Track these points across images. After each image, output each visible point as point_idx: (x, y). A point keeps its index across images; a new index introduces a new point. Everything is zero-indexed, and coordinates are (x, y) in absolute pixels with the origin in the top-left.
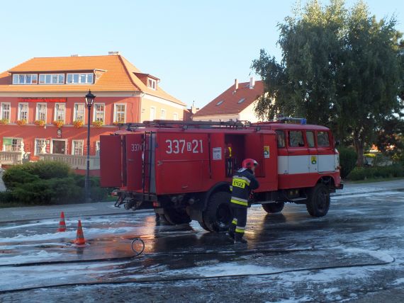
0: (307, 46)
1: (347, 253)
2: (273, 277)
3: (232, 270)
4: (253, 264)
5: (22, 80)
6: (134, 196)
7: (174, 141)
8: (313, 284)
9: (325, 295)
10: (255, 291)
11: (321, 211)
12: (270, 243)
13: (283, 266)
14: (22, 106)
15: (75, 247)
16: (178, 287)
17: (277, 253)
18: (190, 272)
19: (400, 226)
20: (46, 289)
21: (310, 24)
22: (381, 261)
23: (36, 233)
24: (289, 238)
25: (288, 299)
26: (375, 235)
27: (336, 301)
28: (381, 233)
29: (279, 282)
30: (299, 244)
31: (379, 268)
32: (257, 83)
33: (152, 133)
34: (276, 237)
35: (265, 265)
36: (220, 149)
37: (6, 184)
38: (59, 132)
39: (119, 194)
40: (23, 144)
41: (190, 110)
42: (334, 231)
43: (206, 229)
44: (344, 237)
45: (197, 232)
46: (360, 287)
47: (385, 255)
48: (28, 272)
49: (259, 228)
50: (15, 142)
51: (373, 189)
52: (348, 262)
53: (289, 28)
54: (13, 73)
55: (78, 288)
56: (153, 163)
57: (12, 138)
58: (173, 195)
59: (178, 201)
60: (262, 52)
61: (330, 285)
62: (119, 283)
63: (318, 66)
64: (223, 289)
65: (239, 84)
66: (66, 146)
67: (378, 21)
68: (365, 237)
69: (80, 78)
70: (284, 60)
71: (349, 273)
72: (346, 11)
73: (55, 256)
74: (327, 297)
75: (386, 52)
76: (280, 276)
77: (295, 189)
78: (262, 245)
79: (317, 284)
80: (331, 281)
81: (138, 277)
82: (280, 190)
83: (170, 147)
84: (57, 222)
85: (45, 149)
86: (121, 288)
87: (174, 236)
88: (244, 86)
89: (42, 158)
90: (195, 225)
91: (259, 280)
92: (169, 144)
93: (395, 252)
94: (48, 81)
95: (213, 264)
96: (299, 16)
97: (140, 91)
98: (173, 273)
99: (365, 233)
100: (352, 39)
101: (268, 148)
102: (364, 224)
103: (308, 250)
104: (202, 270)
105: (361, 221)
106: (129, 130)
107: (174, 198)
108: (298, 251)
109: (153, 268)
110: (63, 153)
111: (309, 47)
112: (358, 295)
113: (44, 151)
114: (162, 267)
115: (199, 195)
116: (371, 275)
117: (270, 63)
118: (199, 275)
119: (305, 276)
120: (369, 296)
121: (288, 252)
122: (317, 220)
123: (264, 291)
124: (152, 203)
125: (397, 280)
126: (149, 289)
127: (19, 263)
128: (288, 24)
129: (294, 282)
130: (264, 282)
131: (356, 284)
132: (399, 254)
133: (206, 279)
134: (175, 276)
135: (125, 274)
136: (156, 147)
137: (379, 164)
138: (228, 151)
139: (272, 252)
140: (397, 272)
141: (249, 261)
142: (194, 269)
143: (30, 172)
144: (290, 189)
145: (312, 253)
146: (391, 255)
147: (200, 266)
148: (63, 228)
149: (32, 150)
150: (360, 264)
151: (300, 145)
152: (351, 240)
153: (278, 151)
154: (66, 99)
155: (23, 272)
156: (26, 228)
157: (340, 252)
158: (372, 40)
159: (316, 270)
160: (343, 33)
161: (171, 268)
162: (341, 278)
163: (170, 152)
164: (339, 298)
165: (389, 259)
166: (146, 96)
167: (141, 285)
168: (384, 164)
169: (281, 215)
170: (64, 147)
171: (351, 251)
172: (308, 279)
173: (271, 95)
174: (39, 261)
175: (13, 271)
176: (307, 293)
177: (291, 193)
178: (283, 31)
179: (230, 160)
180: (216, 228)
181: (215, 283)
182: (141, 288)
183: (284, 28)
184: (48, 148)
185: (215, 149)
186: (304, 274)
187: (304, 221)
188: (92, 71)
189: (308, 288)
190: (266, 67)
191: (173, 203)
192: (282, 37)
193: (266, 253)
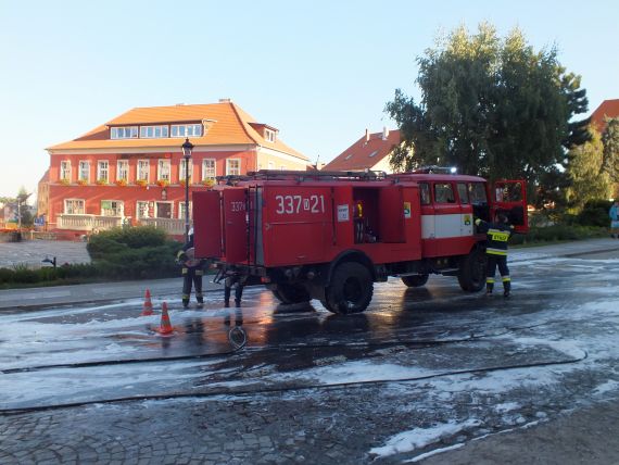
0: (453, 83)
1: (519, 345)
2: (422, 383)
3: (365, 372)
4: (393, 362)
5: (121, 135)
6: (238, 269)
7: (287, 197)
8: (480, 395)
9: (500, 416)
10: (398, 409)
11: (476, 285)
12: (415, 331)
13: (434, 365)
14: (121, 163)
15: (158, 338)
16: (288, 402)
17: (424, 344)
18: (305, 375)
19: (581, 304)
20: (101, 405)
21: (456, 57)
22: (568, 357)
23: (115, 318)
24: (439, 322)
25: (446, 422)
26: (553, 318)
27: (518, 425)
28: (558, 315)
29: (431, 393)
30: (452, 332)
31: (568, 368)
32: (391, 133)
33: (258, 187)
34: (421, 321)
35: (409, 365)
36: (346, 207)
37: (91, 255)
38: (164, 193)
39: (220, 266)
40: (122, 207)
41: (315, 166)
42: (496, 311)
43: (331, 310)
44: (511, 320)
45: (318, 315)
46: (548, 400)
47: (571, 347)
48: (86, 376)
49: (398, 308)
50: (114, 205)
51: (536, 256)
52: (523, 360)
53: (430, 63)
54: (110, 126)
55: (147, 404)
56: (260, 225)
57: (111, 201)
58: (287, 268)
59: (293, 275)
60: (398, 92)
61: (504, 398)
62: (205, 395)
63: (466, 106)
64: (351, 405)
65: (371, 135)
66: (172, 210)
67: (536, 52)
68: (539, 320)
69: (186, 130)
70: (424, 102)
71: (529, 377)
72: (498, 40)
73: (129, 351)
74: (504, 419)
75: (547, 89)
76: (432, 383)
77: (444, 257)
78: (403, 332)
79: (485, 397)
80: (504, 390)
81: (233, 384)
82: (424, 260)
83: (281, 205)
84: (143, 303)
85: (148, 212)
86: (206, 404)
87: (289, 320)
88: (376, 138)
89: (145, 224)
90: (317, 305)
91: (403, 390)
92: (280, 201)
93: (583, 343)
94: (150, 135)
95: (339, 362)
96: (441, 48)
97: (256, 144)
98: (281, 377)
99: (538, 314)
100: (506, 74)
101: (408, 205)
102: (533, 302)
103: (466, 340)
104: (323, 372)
105: (529, 297)
106: (229, 184)
107: (288, 271)
108: (453, 342)
109: (255, 369)
110: (169, 217)
111: (455, 84)
112: (549, 415)
113: (146, 215)
114: (268, 368)
115: (320, 267)
116: (559, 379)
117: (407, 105)
118: (317, 381)
119: (466, 383)
120: (564, 415)
121: (439, 343)
122: (472, 296)
123: (410, 408)
124: (260, 278)
125: (599, 388)
126: (245, 404)
127: (79, 362)
128: (428, 58)
129: (452, 393)
130: (409, 392)
131: (541, 395)
132: (591, 346)
133: (328, 388)
134: (284, 383)
135: (216, 380)
136: (263, 206)
137: (538, 225)
138: (357, 209)
139: (417, 343)
140: (594, 374)
141: (388, 357)
142: (312, 371)
143: (117, 241)
144: (437, 258)
145: (472, 346)
146: (581, 347)
147: (320, 365)
148: (149, 310)
149: (134, 214)
150: (541, 362)
151: (449, 201)
152: (521, 326)
153: (422, 209)
154: (171, 154)
155: (79, 376)
156: (105, 311)
157: (509, 343)
158: (531, 76)
159: (481, 373)
160: (496, 67)
161: (281, 370)
162: (518, 385)
163: (282, 212)
164: (521, 420)
165: (579, 354)
166: (263, 150)
167: (235, 398)
168: (543, 225)
169: (426, 290)
170: (169, 210)
171: (524, 342)
172: (471, 387)
173: (408, 144)
174: (105, 360)
175: (67, 375)
176: (473, 411)
177: (439, 262)
178: (423, 67)
179: (360, 221)
180: (344, 309)
181: (339, 395)
182: (235, 403)
183: (424, 63)
184: (151, 211)
185: (340, 207)
186: (465, 380)
187: (455, 299)
188: (200, 122)
189: (474, 403)
190: (403, 111)
191: (287, 278)
192: (421, 74)
193: (410, 345)
